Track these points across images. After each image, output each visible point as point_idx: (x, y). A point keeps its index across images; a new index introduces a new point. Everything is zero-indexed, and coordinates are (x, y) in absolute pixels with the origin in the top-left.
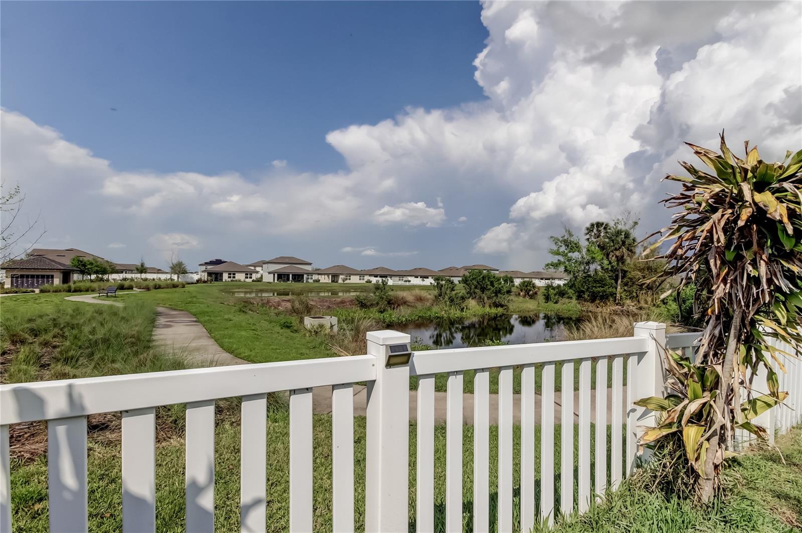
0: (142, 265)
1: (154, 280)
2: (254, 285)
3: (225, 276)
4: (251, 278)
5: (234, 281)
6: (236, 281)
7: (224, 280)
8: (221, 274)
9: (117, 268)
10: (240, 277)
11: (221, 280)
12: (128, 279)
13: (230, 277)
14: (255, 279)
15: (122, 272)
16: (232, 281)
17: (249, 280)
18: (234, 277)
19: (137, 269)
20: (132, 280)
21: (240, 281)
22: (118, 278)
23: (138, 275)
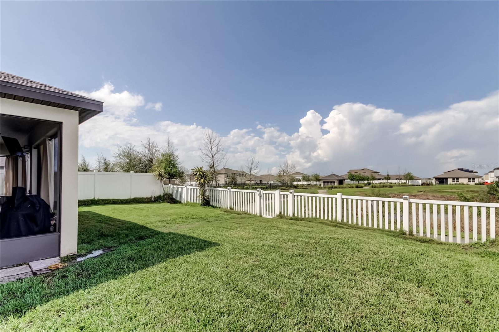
0: (388, 175)
1: (395, 183)
2: (476, 187)
3: (450, 181)
4: (474, 181)
5: (457, 184)
6: (460, 184)
7: (449, 184)
8: (447, 179)
9: (376, 177)
10: (464, 181)
11: (447, 183)
12: (382, 183)
13: (453, 181)
14: (478, 183)
15: (380, 180)
16: (455, 184)
17: (472, 183)
18: (458, 181)
19: (385, 178)
20: (384, 183)
21: (463, 184)
22: (378, 183)
23: (387, 181)
